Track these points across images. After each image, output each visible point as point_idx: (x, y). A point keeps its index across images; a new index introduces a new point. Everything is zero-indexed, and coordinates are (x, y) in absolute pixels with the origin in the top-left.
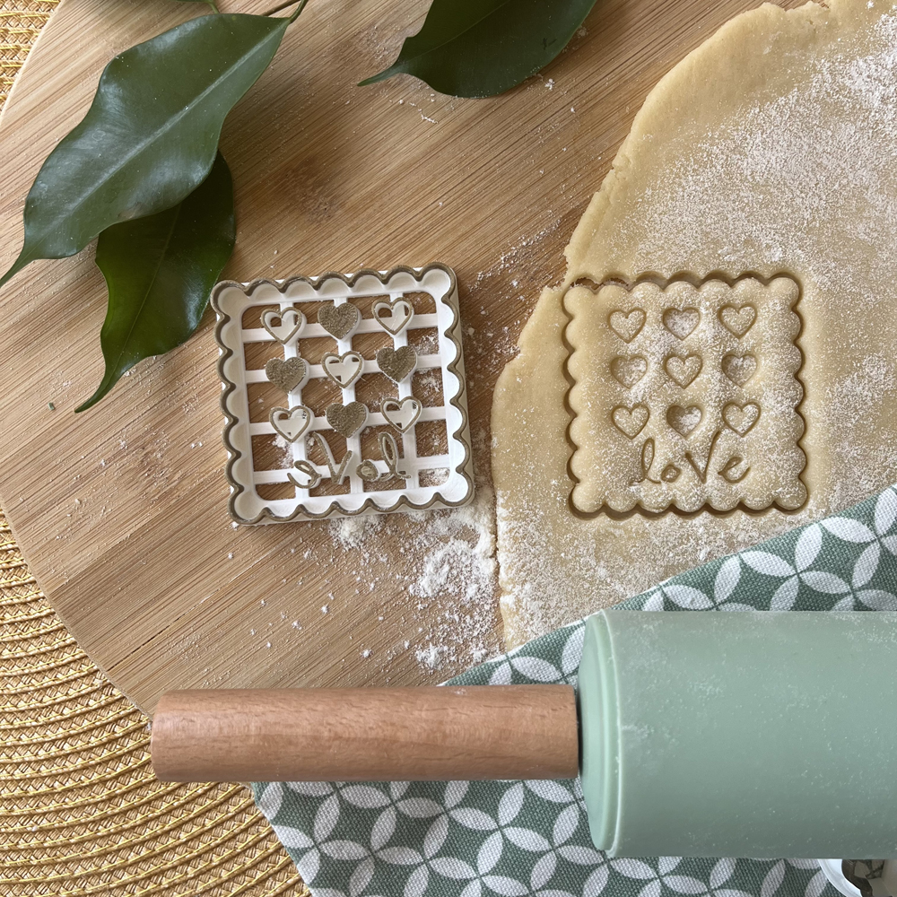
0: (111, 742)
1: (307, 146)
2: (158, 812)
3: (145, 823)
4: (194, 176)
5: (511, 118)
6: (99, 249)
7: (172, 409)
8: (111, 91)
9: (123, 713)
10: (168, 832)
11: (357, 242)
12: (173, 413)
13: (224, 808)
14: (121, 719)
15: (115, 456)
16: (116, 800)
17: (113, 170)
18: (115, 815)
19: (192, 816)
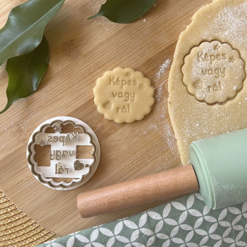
0: (6, 213)
1: (71, 36)
2: (20, 235)
3: (16, 238)
4: (36, 44)
5: (133, 30)
6: (7, 65)
7: (27, 114)
8: (13, 17)
9: (10, 204)
10: (23, 241)
11: (85, 65)
12: (28, 115)
13: (40, 234)
14: (10, 206)
15: (10, 127)
16: (8, 230)
17: (12, 41)
18: (7, 235)
19: (30, 236)
